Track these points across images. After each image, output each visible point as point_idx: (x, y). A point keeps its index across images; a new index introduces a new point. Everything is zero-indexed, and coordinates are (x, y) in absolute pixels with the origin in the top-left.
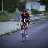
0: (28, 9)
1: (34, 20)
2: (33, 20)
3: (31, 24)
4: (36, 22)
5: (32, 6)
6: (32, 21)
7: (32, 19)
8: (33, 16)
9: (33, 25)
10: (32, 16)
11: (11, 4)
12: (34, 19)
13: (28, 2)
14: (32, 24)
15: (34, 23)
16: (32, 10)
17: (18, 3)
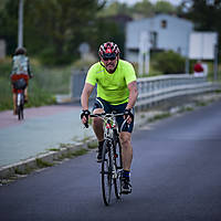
0: (136, 51)
1: (163, 100)
2: (158, 102)
3: (150, 120)
4: (173, 110)
5: (155, 34)
6: (153, 103)
7: (153, 96)
8: (158, 80)
9: (158, 122)
10: (153, 81)
11: (58, 24)
12: (163, 94)
13: (136, 16)
14: (157, 118)
15: (166, 113)
16: (154, 52)
17: (91, 23)
